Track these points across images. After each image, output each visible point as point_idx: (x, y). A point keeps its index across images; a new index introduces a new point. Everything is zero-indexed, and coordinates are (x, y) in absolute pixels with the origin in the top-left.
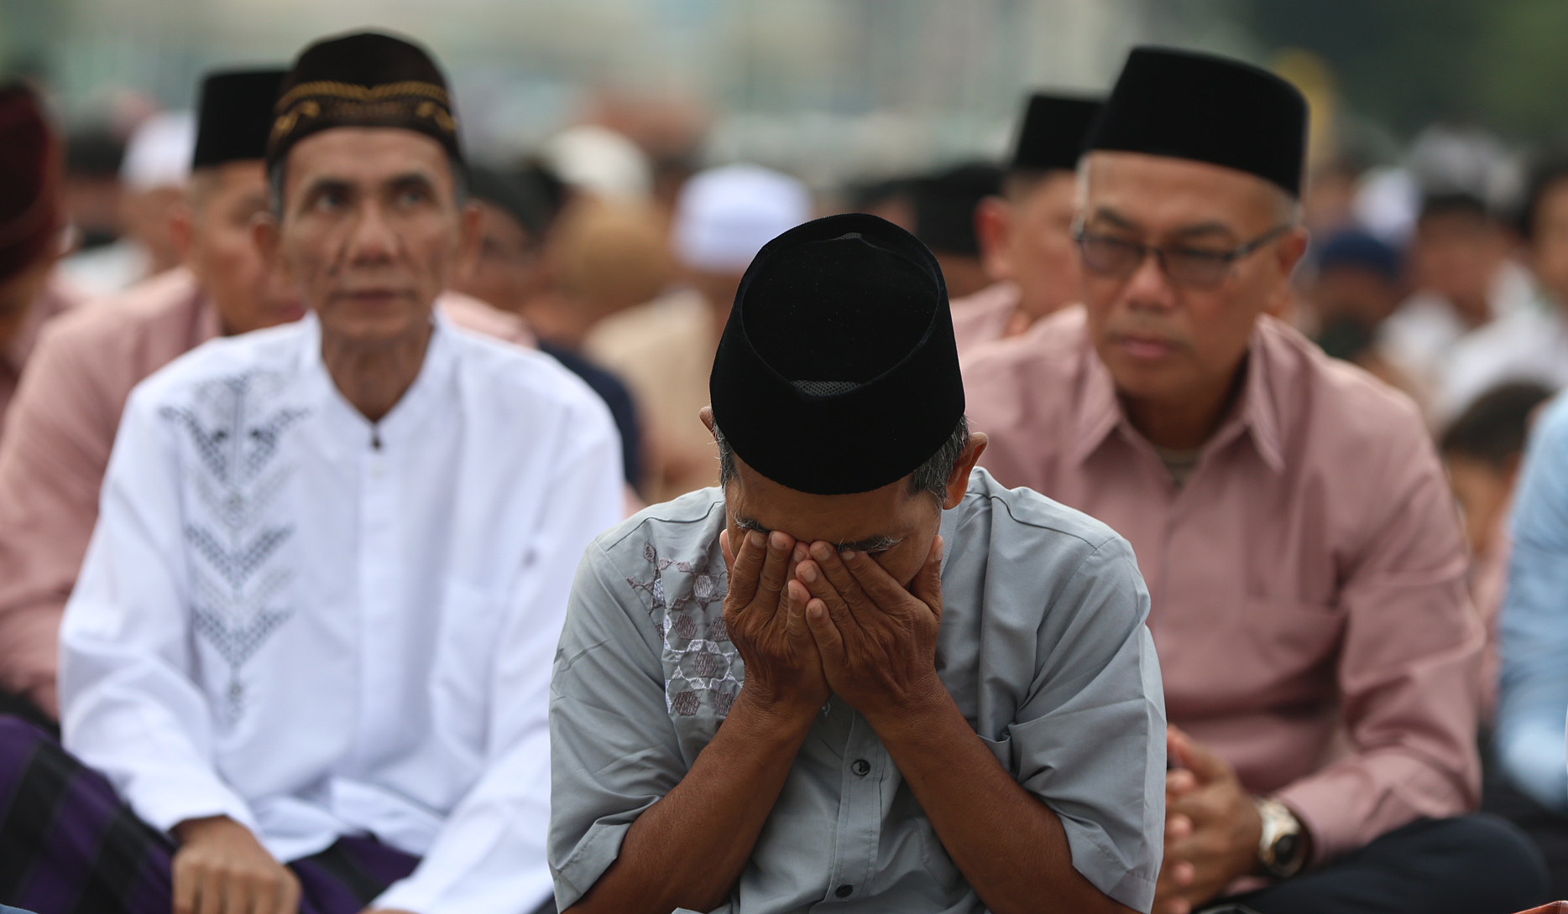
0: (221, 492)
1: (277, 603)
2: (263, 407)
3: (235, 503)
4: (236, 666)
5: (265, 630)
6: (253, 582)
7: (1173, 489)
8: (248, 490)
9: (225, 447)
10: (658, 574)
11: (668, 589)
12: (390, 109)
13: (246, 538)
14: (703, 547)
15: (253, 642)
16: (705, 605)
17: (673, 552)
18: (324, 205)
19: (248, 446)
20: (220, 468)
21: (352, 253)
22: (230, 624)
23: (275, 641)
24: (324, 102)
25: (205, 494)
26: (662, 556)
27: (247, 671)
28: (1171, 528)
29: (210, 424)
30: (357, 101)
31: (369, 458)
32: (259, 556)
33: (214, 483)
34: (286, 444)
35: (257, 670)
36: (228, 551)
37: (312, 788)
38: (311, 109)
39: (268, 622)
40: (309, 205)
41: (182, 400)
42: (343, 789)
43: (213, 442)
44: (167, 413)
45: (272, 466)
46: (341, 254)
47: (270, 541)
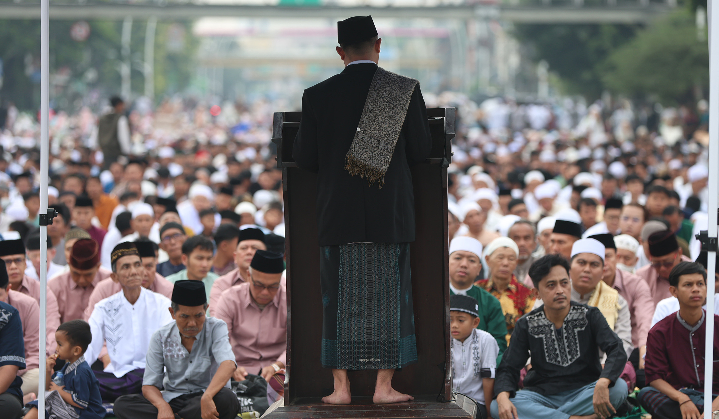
0: (110, 319)
1: (120, 335)
2: (116, 305)
3: (113, 321)
4: (114, 346)
5: (119, 340)
6: (116, 333)
7: (261, 310)
8: (114, 319)
9: (110, 312)
10: (161, 338)
11: (163, 340)
12: (132, 252)
13: (115, 326)
14: (168, 334)
15: (117, 342)
16: (169, 342)
17: (164, 335)
18: (125, 267)
19: (114, 312)
20: (110, 316)
21: (131, 274)
22: (113, 340)
23: (120, 342)
24: (122, 252)
25: (108, 319)
26: (162, 335)
27: (116, 347)
28: (261, 318)
29: (107, 309)
30: (127, 252)
31: (132, 311)
32: (117, 328)
33: (109, 318)
34: (121, 310)
35: (118, 347)
36: (112, 328)
37: (131, 363)
38: (120, 254)
39: (119, 339)
40: (122, 268)
41: (103, 306)
42: (134, 362)
43: (108, 312)
44: (101, 307)
45: (118, 314)
46: (129, 275)
47: (119, 326)
